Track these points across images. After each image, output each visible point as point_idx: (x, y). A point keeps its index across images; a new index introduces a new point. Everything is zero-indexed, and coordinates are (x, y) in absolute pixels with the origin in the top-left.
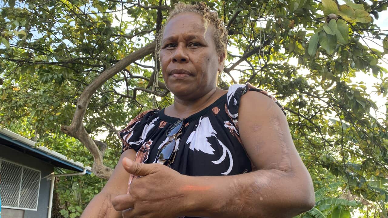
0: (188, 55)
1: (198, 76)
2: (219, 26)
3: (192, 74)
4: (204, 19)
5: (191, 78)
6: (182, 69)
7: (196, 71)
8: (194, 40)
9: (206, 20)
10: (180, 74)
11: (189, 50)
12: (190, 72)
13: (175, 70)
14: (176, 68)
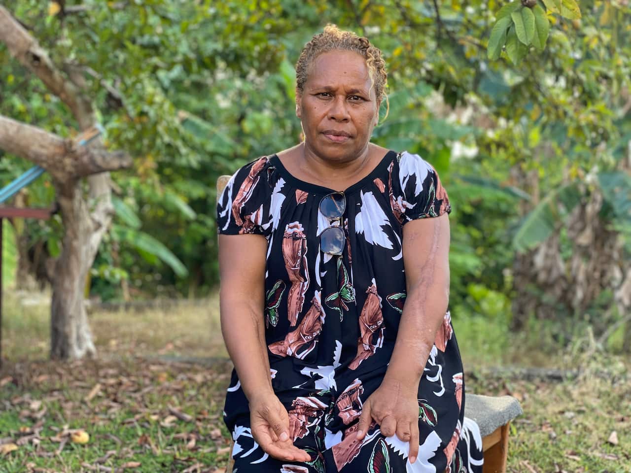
0: (349, 113)
1: (358, 139)
2: (382, 69)
3: (351, 137)
4: (368, 64)
5: (350, 141)
6: (343, 131)
7: (356, 133)
8: (358, 94)
9: (371, 67)
10: (338, 136)
11: (349, 104)
12: (350, 134)
13: (334, 131)
14: (335, 129)
